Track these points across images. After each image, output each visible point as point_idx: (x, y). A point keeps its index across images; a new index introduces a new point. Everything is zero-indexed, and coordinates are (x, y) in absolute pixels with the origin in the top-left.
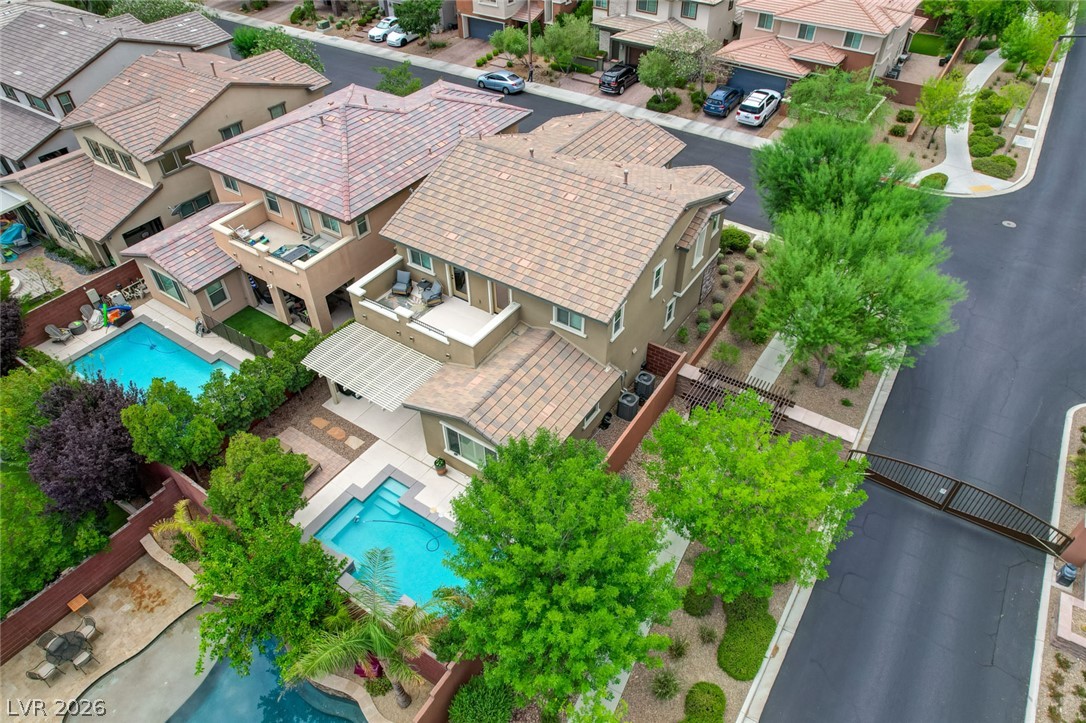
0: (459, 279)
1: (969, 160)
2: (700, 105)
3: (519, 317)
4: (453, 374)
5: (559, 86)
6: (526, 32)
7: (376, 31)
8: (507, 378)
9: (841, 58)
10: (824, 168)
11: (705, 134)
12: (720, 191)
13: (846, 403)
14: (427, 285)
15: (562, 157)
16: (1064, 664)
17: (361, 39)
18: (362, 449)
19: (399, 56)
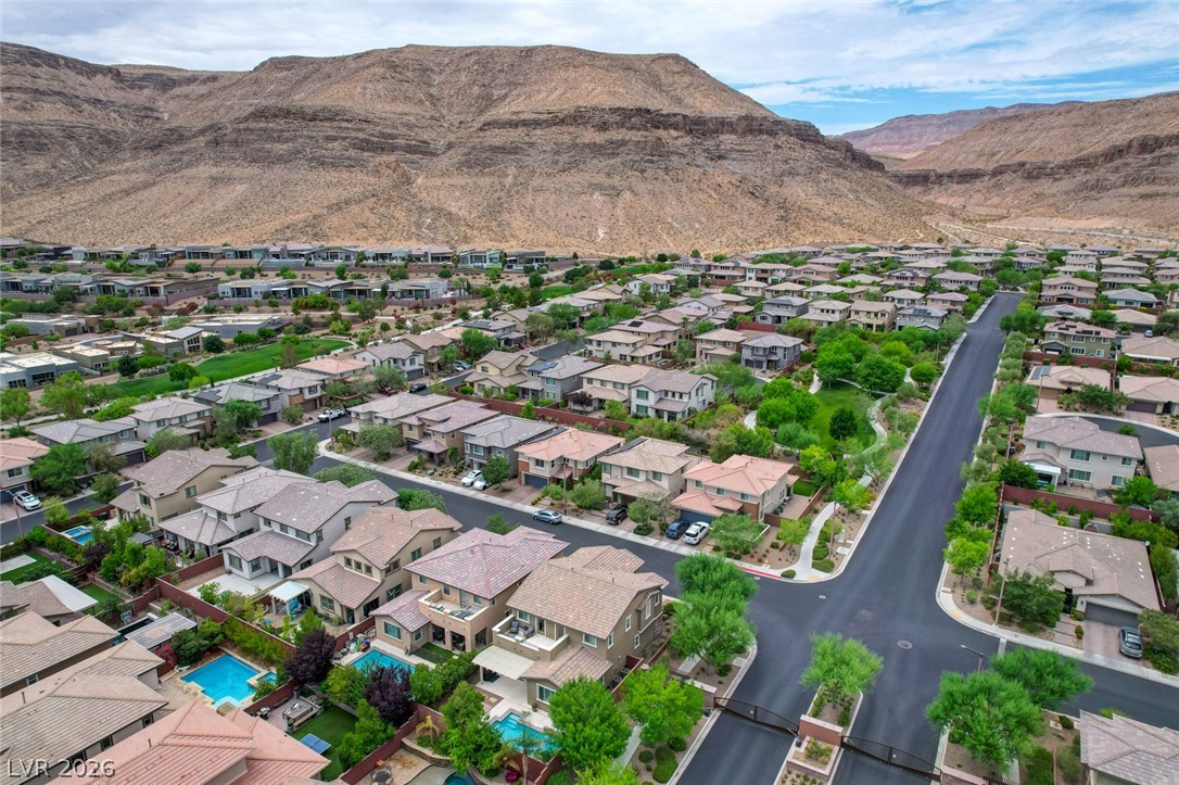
0: (541, 626)
1: (811, 561)
2: (665, 531)
3: (568, 641)
4: (540, 664)
5: (582, 518)
6: (562, 487)
7: (466, 480)
8: (564, 664)
9: (740, 506)
10: (701, 574)
11: (667, 549)
12: (657, 584)
13: (720, 683)
14: (526, 628)
15: (585, 570)
16: (790, 772)
17: (456, 484)
18: (497, 703)
19: (482, 496)
